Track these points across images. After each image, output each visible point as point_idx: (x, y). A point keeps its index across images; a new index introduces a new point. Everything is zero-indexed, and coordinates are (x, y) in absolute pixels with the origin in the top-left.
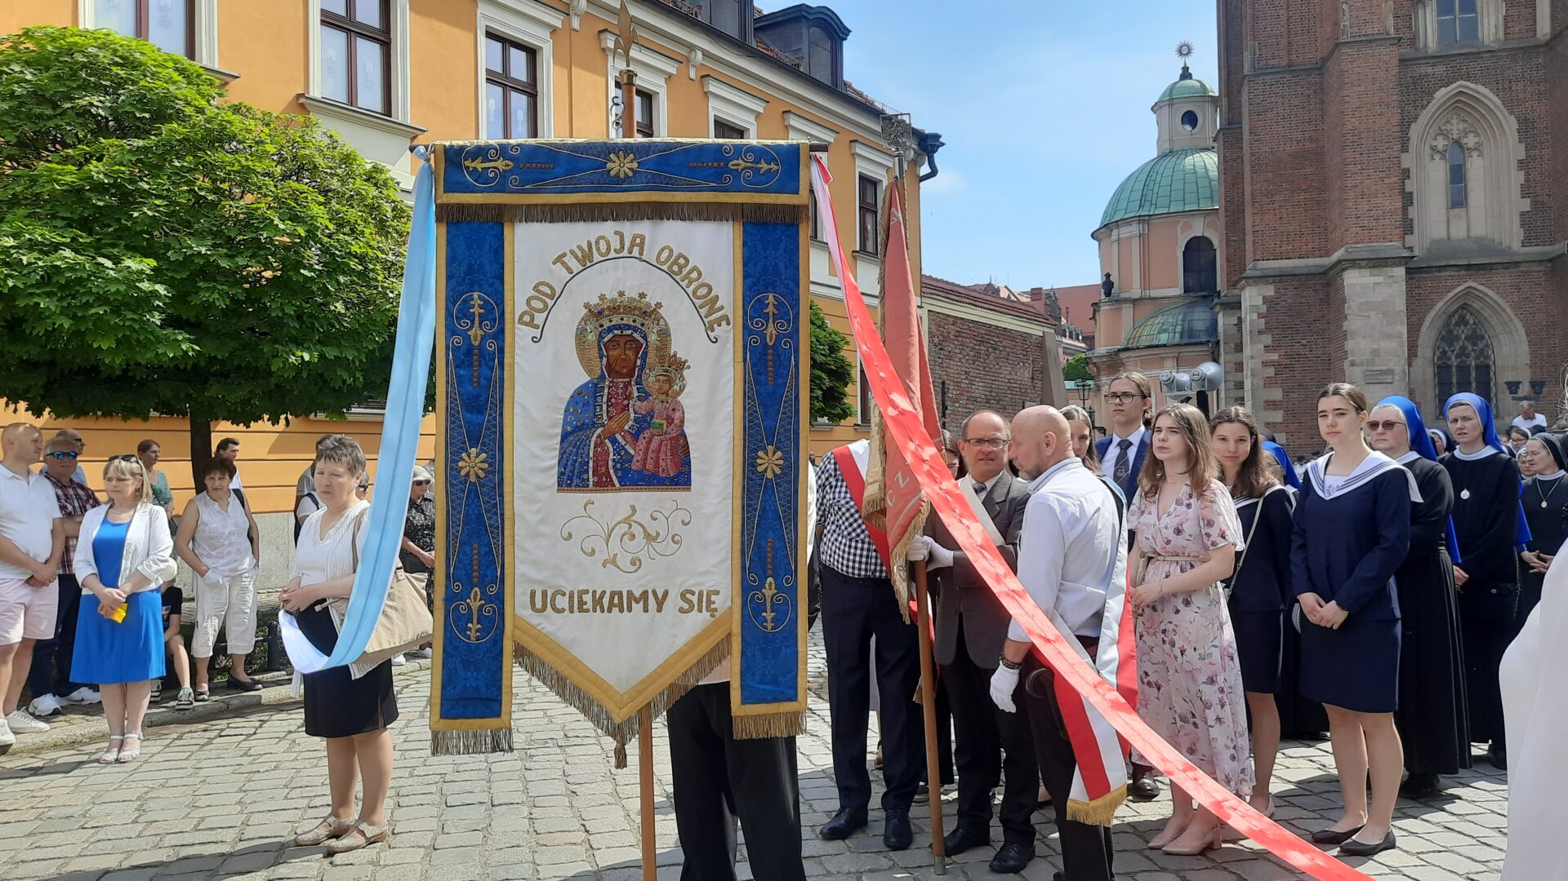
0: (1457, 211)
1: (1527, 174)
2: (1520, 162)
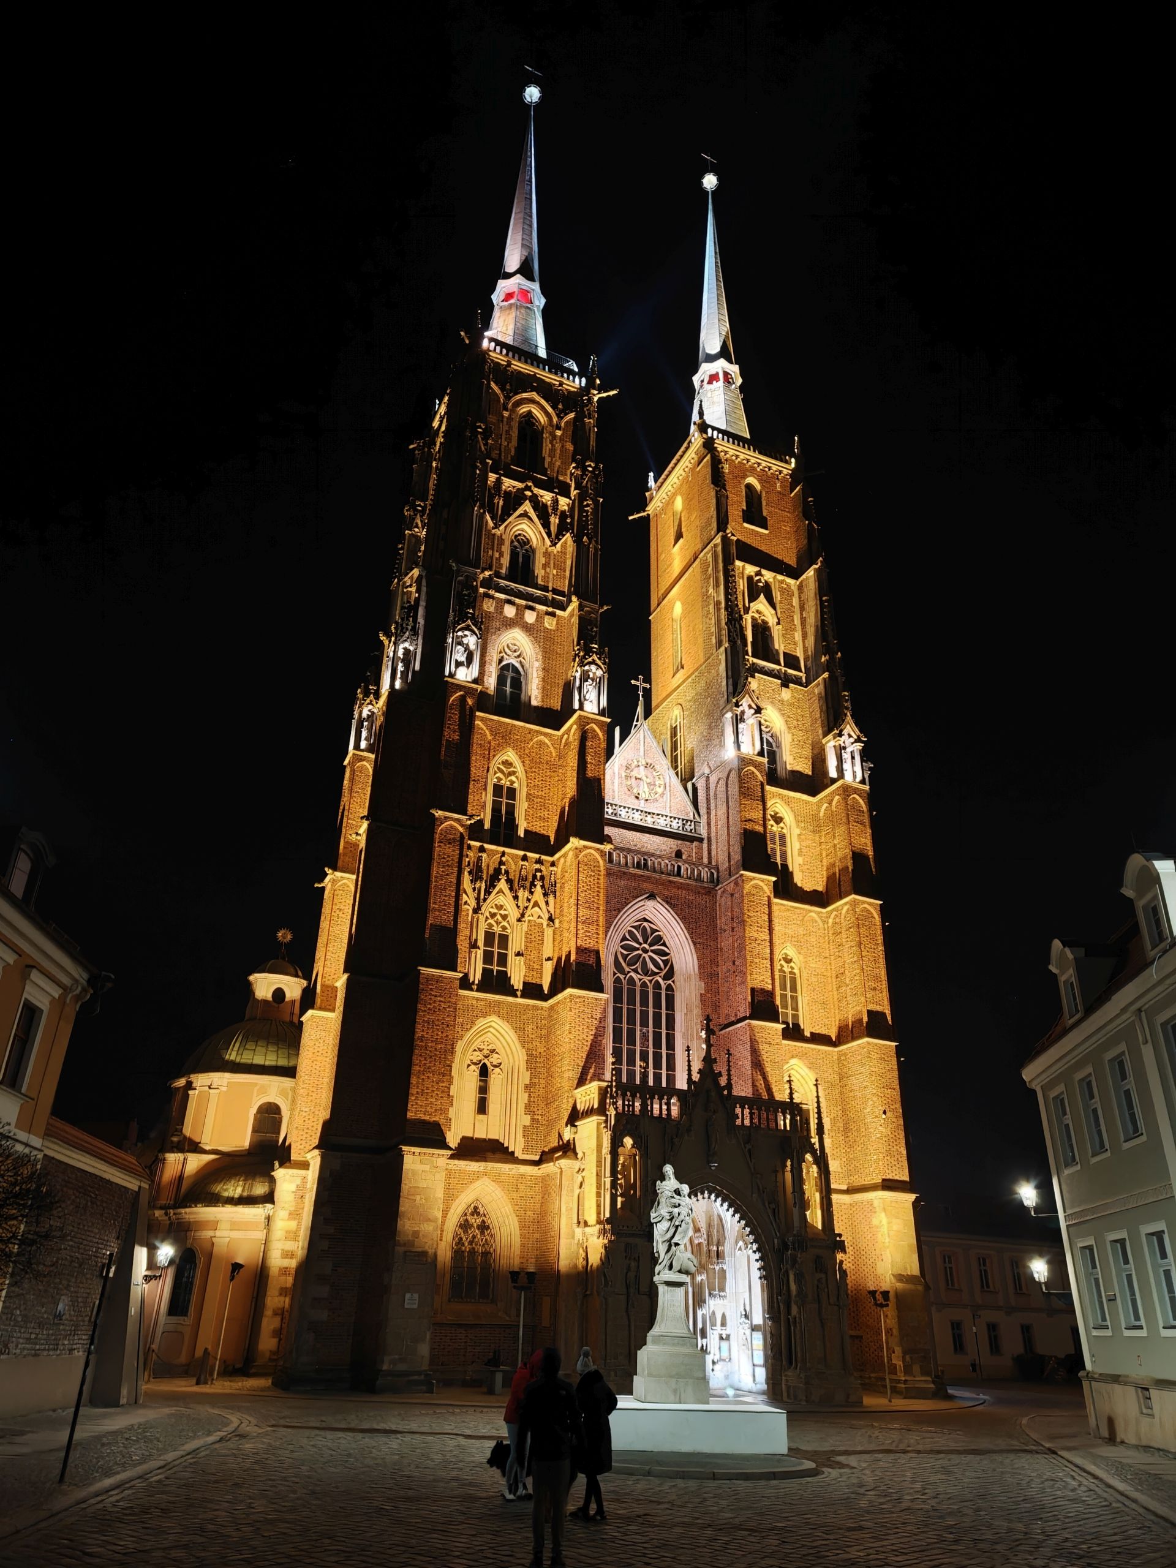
0: (481, 1116)
1: (530, 1096)
2: (526, 1086)
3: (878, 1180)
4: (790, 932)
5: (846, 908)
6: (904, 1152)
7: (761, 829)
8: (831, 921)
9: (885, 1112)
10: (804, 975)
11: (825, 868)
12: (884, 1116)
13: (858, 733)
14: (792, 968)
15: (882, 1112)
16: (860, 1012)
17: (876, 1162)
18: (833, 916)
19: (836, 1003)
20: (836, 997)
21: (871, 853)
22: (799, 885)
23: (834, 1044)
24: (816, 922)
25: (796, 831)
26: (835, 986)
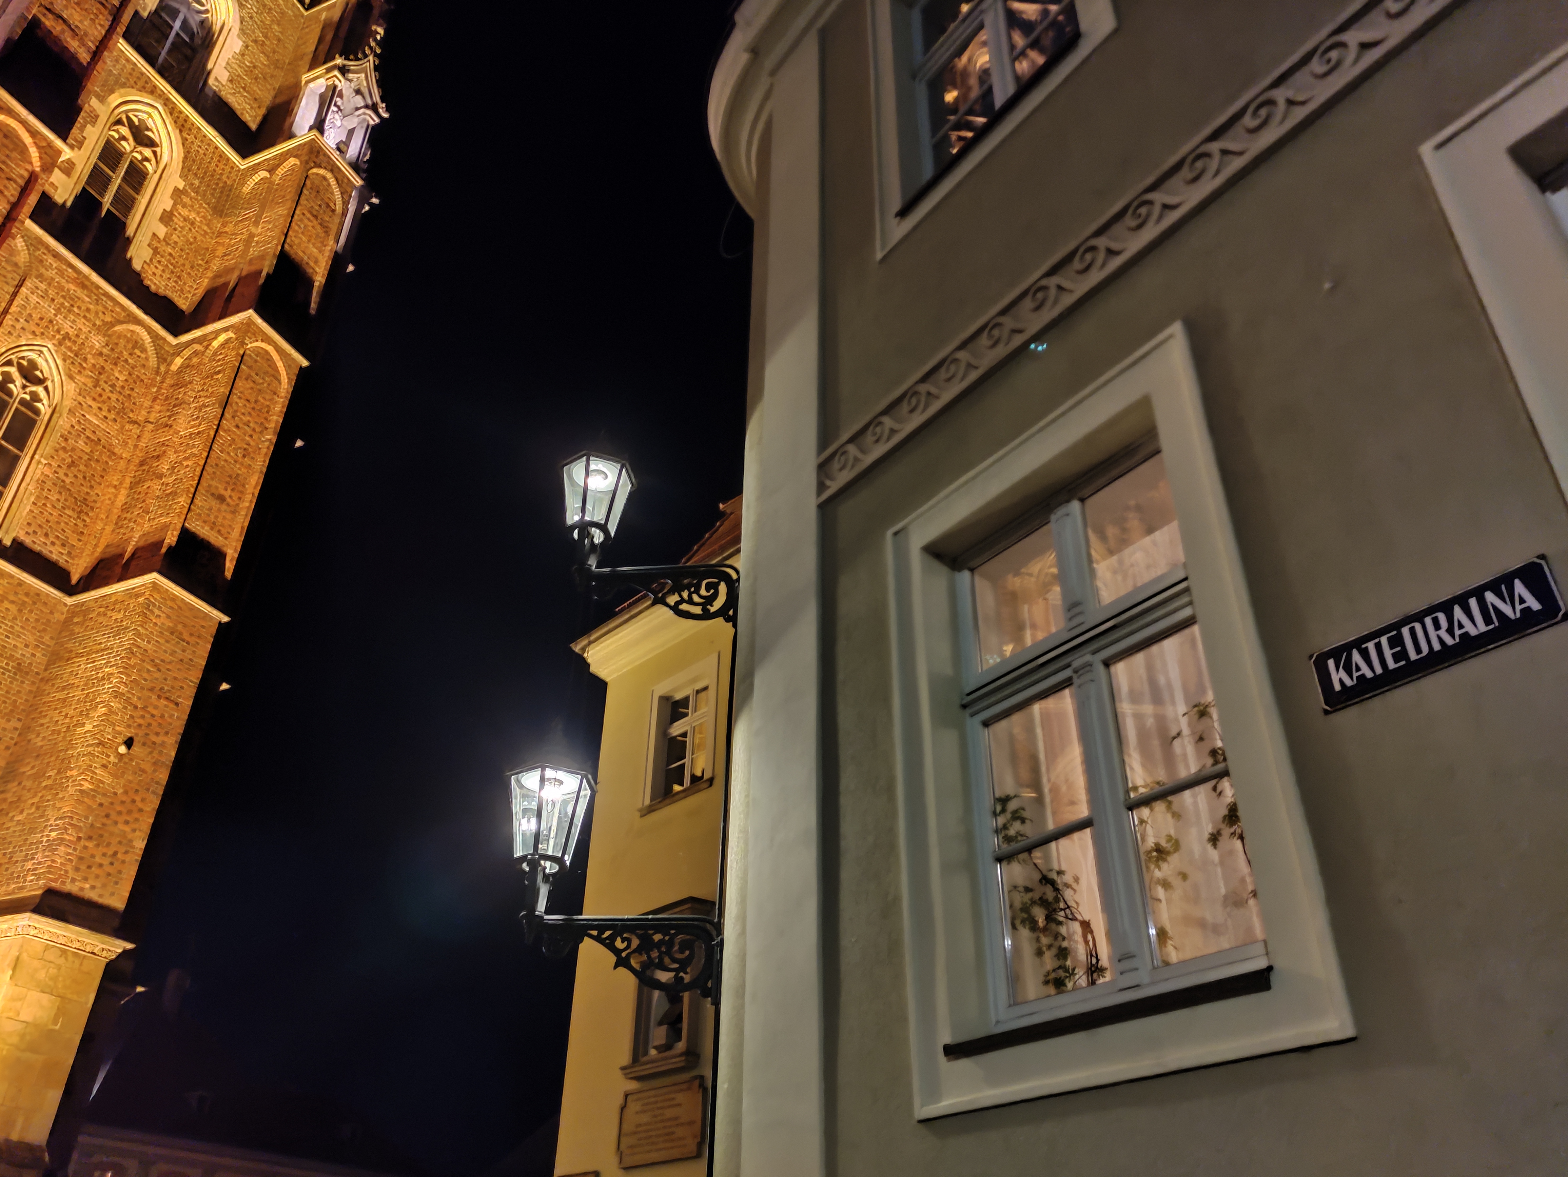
3: (33, 888)
4: (67, 327)
5: (222, 338)
6: (140, 844)
7: (84, 57)
8: (178, 361)
9: (129, 743)
10: (63, 422)
11: (210, 274)
12: (122, 749)
13: (377, 98)
14: (35, 397)
15: (120, 740)
16: (165, 527)
17: (51, 847)
18: (187, 353)
19: (116, 511)
20: (121, 499)
21: (319, 279)
22: (137, 265)
23: (71, 590)
24: (144, 350)
25: (175, 180)
26: (128, 480)
